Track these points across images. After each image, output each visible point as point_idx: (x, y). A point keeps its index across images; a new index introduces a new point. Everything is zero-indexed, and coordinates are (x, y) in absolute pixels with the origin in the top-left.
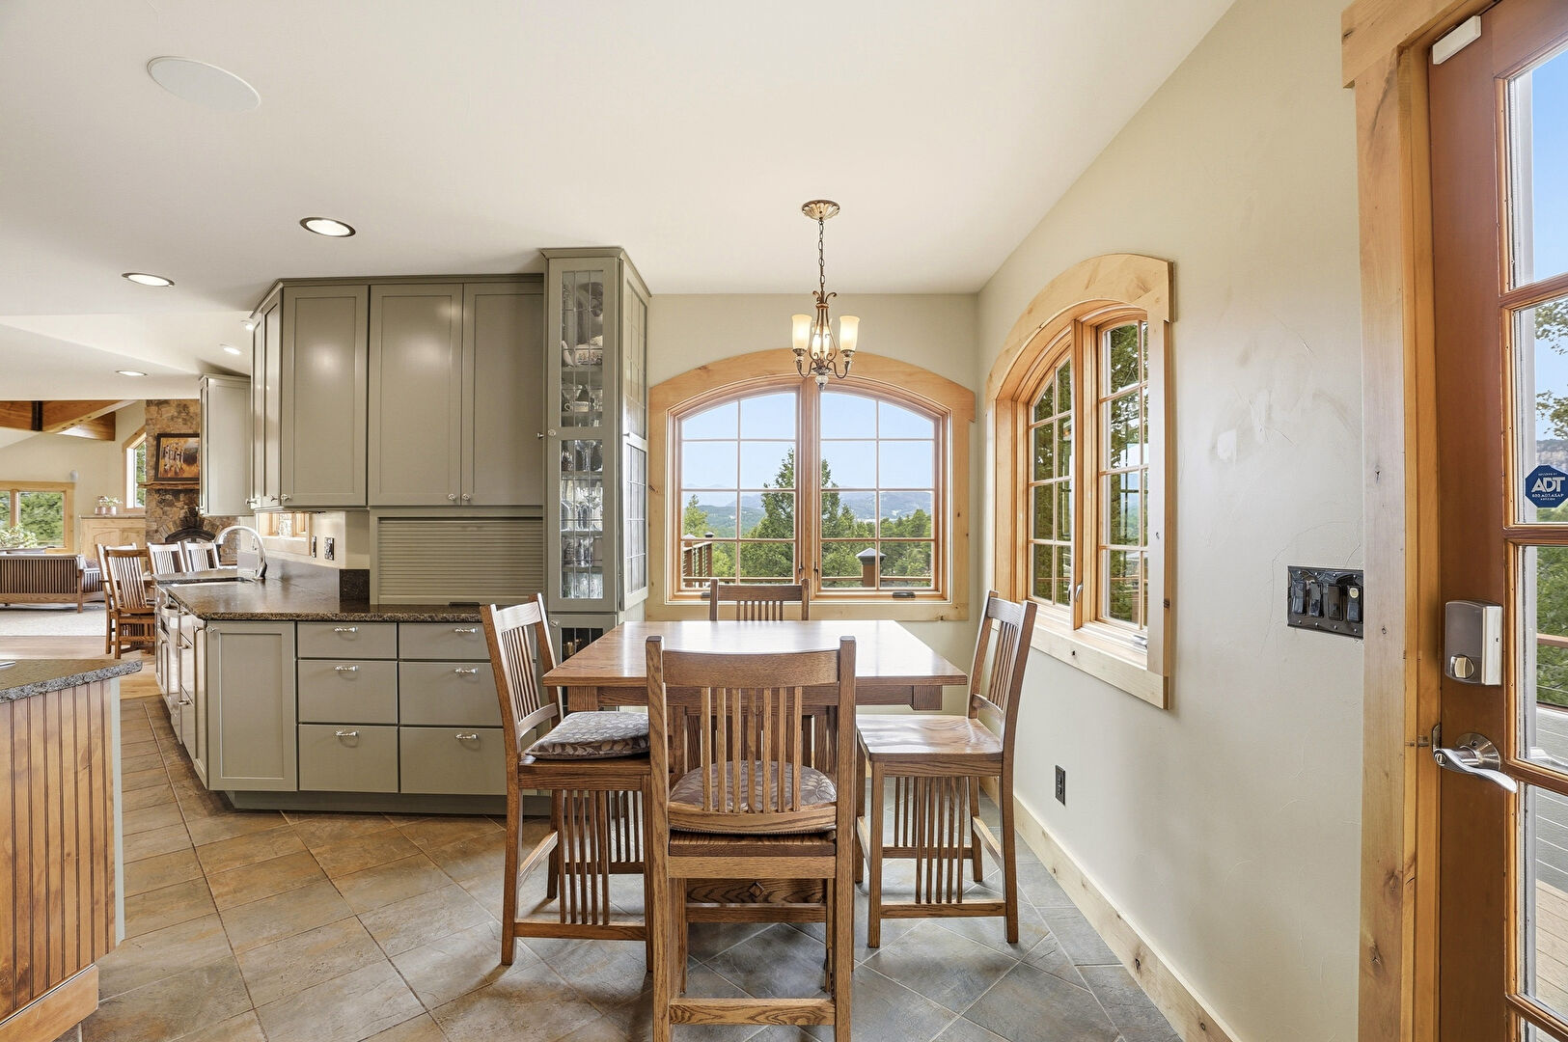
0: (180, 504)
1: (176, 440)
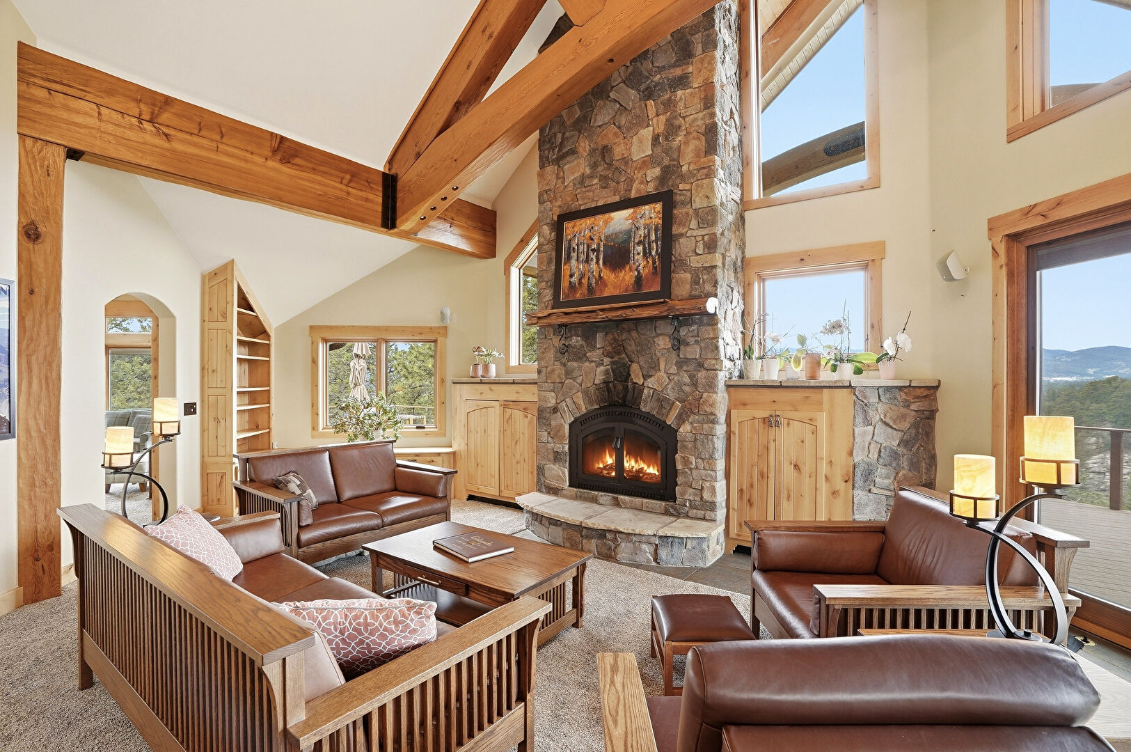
0: (595, 355)
1: (588, 221)
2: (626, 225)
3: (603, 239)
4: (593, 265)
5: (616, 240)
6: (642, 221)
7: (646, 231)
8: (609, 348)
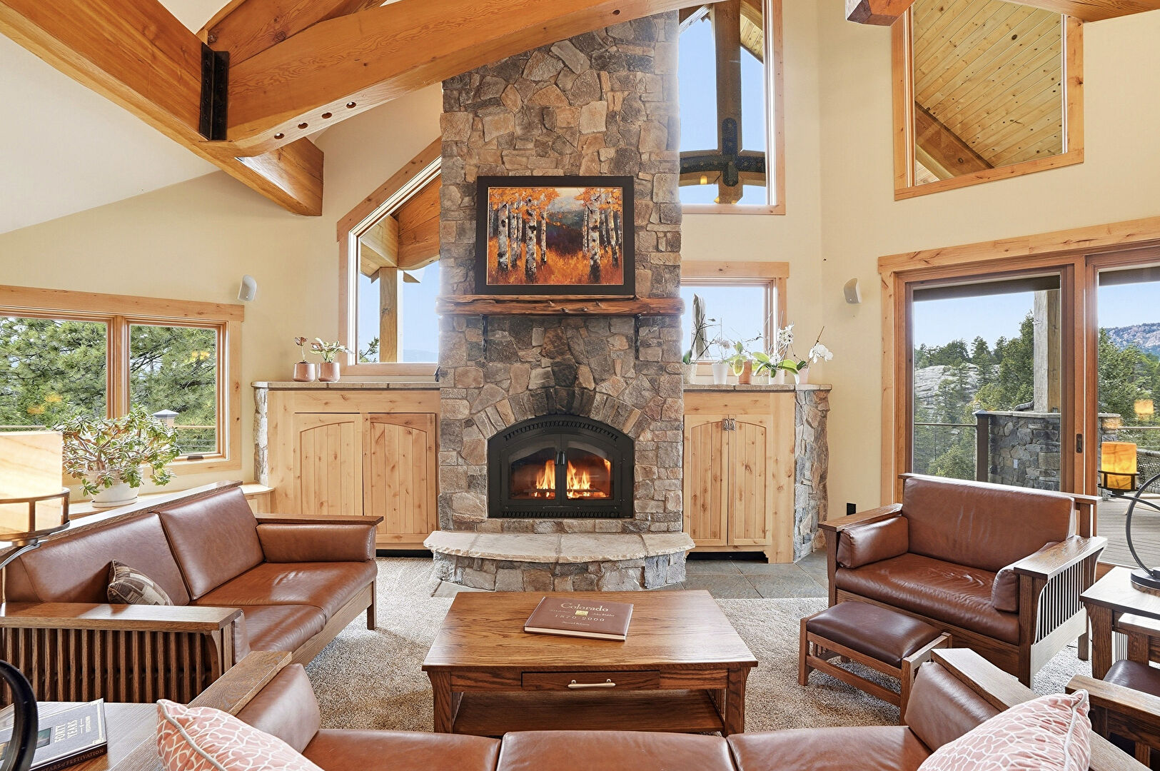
0: (531, 354)
1: (525, 192)
2: (577, 206)
3: (545, 216)
4: (533, 246)
5: (564, 221)
6: (597, 205)
7: (603, 216)
8: (550, 347)
